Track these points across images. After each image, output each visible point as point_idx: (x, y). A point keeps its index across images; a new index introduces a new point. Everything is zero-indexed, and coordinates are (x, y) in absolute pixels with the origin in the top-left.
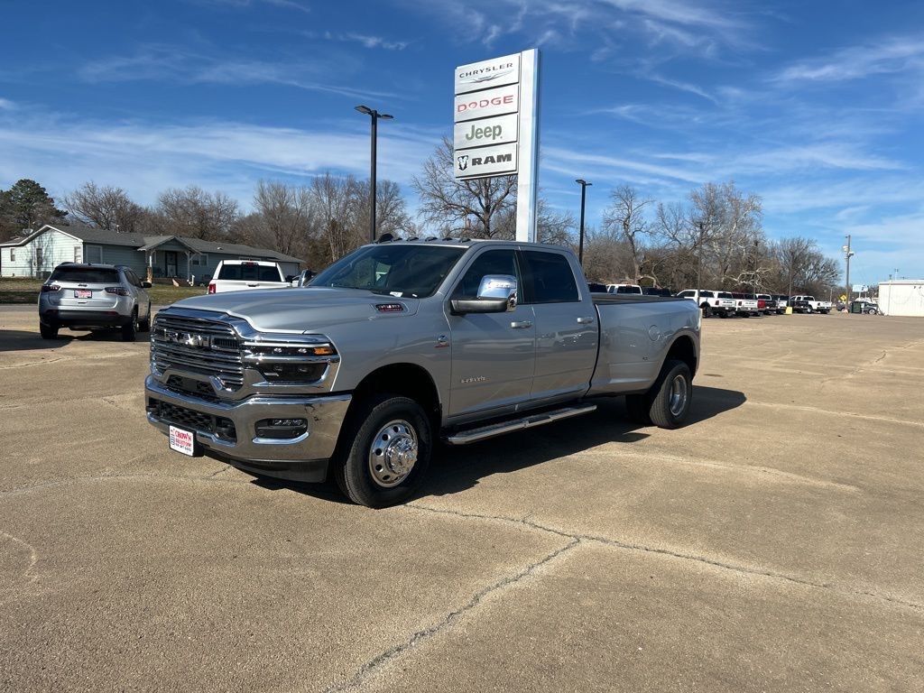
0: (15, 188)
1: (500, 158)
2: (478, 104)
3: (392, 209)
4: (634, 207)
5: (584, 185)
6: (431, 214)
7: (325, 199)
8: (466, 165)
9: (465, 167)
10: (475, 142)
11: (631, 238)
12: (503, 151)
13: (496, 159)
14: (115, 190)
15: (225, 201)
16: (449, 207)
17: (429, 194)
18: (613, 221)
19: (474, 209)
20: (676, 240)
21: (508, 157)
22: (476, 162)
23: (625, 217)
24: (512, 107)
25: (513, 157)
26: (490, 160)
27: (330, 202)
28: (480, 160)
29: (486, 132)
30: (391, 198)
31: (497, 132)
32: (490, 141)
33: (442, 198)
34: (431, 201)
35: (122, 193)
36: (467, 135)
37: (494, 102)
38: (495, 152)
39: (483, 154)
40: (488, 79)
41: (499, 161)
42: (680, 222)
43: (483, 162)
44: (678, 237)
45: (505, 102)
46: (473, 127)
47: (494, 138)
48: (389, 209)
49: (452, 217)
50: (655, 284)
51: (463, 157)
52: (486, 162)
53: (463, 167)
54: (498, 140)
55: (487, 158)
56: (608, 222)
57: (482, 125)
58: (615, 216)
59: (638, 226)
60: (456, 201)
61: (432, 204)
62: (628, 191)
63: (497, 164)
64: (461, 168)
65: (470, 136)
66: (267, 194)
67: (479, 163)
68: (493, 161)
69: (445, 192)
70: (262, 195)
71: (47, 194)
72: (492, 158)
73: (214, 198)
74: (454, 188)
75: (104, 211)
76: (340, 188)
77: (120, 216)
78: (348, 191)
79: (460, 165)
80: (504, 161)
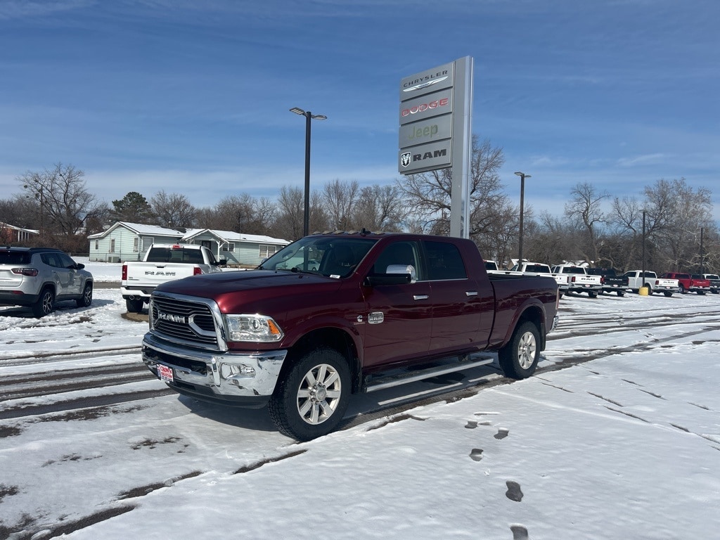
0: (125, 198)
1: (437, 153)
3: (392, 208)
4: (591, 202)
5: (523, 176)
6: (410, 208)
7: (335, 201)
8: (408, 160)
9: (408, 163)
10: (415, 141)
11: (589, 227)
12: (439, 147)
13: (433, 154)
14: (179, 197)
15: (267, 204)
16: (425, 202)
17: (408, 192)
18: (573, 213)
19: (446, 204)
20: (631, 228)
21: (444, 152)
22: (416, 158)
23: (585, 209)
25: (448, 152)
26: (428, 155)
27: (338, 205)
28: (420, 156)
29: (425, 132)
30: (391, 200)
31: (434, 130)
32: (428, 139)
33: (419, 195)
34: (410, 198)
35: (184, 199)
36: (409, 135)
37: (432, 105)
38: (432, 149)
39: (422, 151)
40: (427, 86)
41: (436, 156)
42: (634, 213)
43: (422, 158)
44: (633, 225)
45: (441, 105)
46: (414, 128)
47: (431, 136)
48: (389, 207)
49: (429, 211)
50: (612, 265)
51: (406, 155)
52: (425, 158)
53: (406, 163)
54: (437, 137)
55: (426, 154)
56: (571, 214)
57: (422, 125)
58: (575, 208)
59: (596, 216)
60: (431, 198)
61: (411, 201)
62: (586, 188)
64: (404, 164)
66: (287, 198)
67: (419, 159)
68: (430, 156)
69: (421, 191)
70: (284, 198)
71: (147, 202)
72: (430, 154)
73: (260, 203)
74: (429, 188)
75: (170, 212)
76: (346, 192)
77: (181, 215)
78: (353, 194)
79: (404, 162)
80: (440, 155)
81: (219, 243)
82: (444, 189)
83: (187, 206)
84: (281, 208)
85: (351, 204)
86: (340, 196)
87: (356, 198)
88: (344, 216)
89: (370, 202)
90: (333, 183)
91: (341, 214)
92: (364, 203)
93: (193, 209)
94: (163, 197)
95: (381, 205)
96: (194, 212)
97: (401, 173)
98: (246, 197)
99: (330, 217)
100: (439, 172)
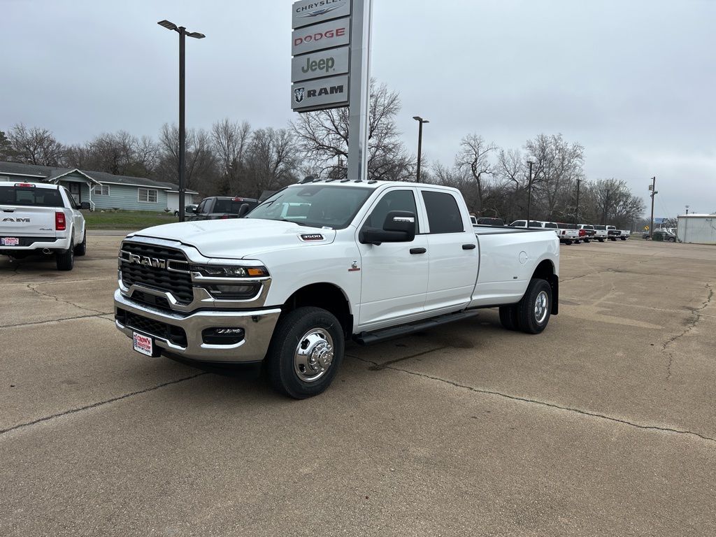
1: (333, 90)
2: (313, 36)
3: (287, 153)
4: (480, 153)
5: (421, 122)
6: (304, 154)
7: (224, 142)
8: (302, 96)
9: (301, 99)
10: (310, 75)
11: (477, 178)
12: (335, 82)
13: (329, 91)
14: (41, 131)
15: (150, 144)
16: (320, 147)
17: (303, 136)
18: (463, 164)
19: (343, 151)
20: (514, 179)
21: (340, 89)
22: (311, 94)
23: (473, 161)
24: (344, 39)
25: (345, 89)
26: (324, 92)
27: (228, 147)
28: (315, 91)
29: (319, 65)
31: (330, 64)
32: (323, 73)
33: (315, 139)
34: (305, 142)
35: (48, 134)
36: (303, 68)
37: (328, 35)
38: (328, 84)
39: (317, 86)
40: (322, 13)
41: (332, 92)
42: (518, 166)
43: (317, 94)
44: (515, 177)
45: (337, 35)
46: (308, 60)
47: (327, 70)
48: (284, 152)
49: (325, 157)
50: (496, 215)
52: (320, 94)
53: (299, 98)
54: (331, 72)
55: (321, 90)
57: (316, 57)
58: (465, 160)
59: (483, 168)
60: (327, 143)
61: (306, 145)
62: (475, 140)
63: (330, 95)
64: (297, 100)
65: (305, 68)
66: (169, 137)
67: (314, 95)
68: (326, 93)
69: (316, 136)
70: (167, 137)
71: (6, 138)
72: (325, 89)
73: (141, 142)
74: (325, 132)
75: (32, 149)
76: (237, 133)
77: (46, 154)
78: (244, 136)
79: (297, 98)
80: (336, 92)
81: (90, 186)
82: (340, 134)
83: (52, 142)
84: (163, 148)
85: (242, 146)
86: (230, 137)
87: (248, 141)
88: (235, 160)
89: (264, 145)
90: (222, 123)
91: (231, 157)
92: (256, 146)
93: (59, 146)
94: (21, 130)
95: (275, 149)
96: (62, 149)
97: (295, 110)
98: (124, 135)
99: (219, 160)
100: (334, 112)
